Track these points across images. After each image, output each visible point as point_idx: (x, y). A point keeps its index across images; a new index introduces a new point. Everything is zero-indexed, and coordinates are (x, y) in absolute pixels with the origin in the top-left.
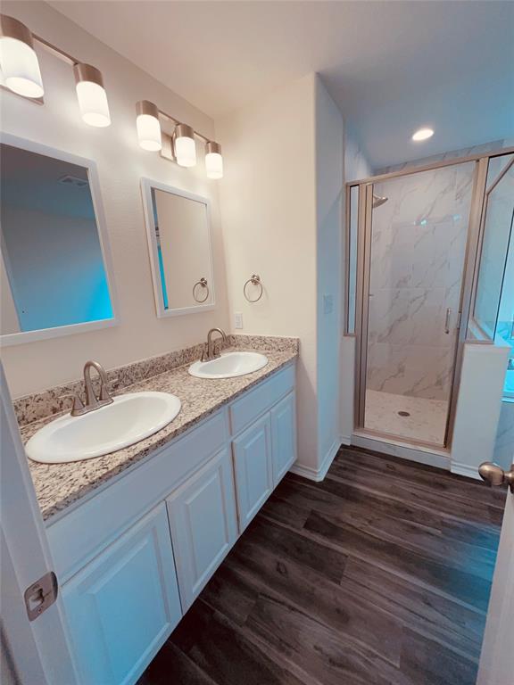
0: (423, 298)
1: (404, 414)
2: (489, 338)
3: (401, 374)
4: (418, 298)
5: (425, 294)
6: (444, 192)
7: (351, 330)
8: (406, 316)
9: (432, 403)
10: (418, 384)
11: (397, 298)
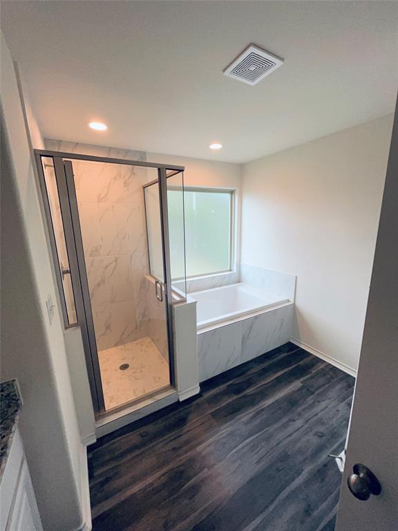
0: (114, 263)
1: (124, 367)
2: (183, 297)
3: (108, 331)
4: (110, 264)
5: (116, 260)
6: (115, 179)
7: (72, 321)
8: (103, 281)
9: (137, 344)
10: (123, 334)
11: (92, 266)
